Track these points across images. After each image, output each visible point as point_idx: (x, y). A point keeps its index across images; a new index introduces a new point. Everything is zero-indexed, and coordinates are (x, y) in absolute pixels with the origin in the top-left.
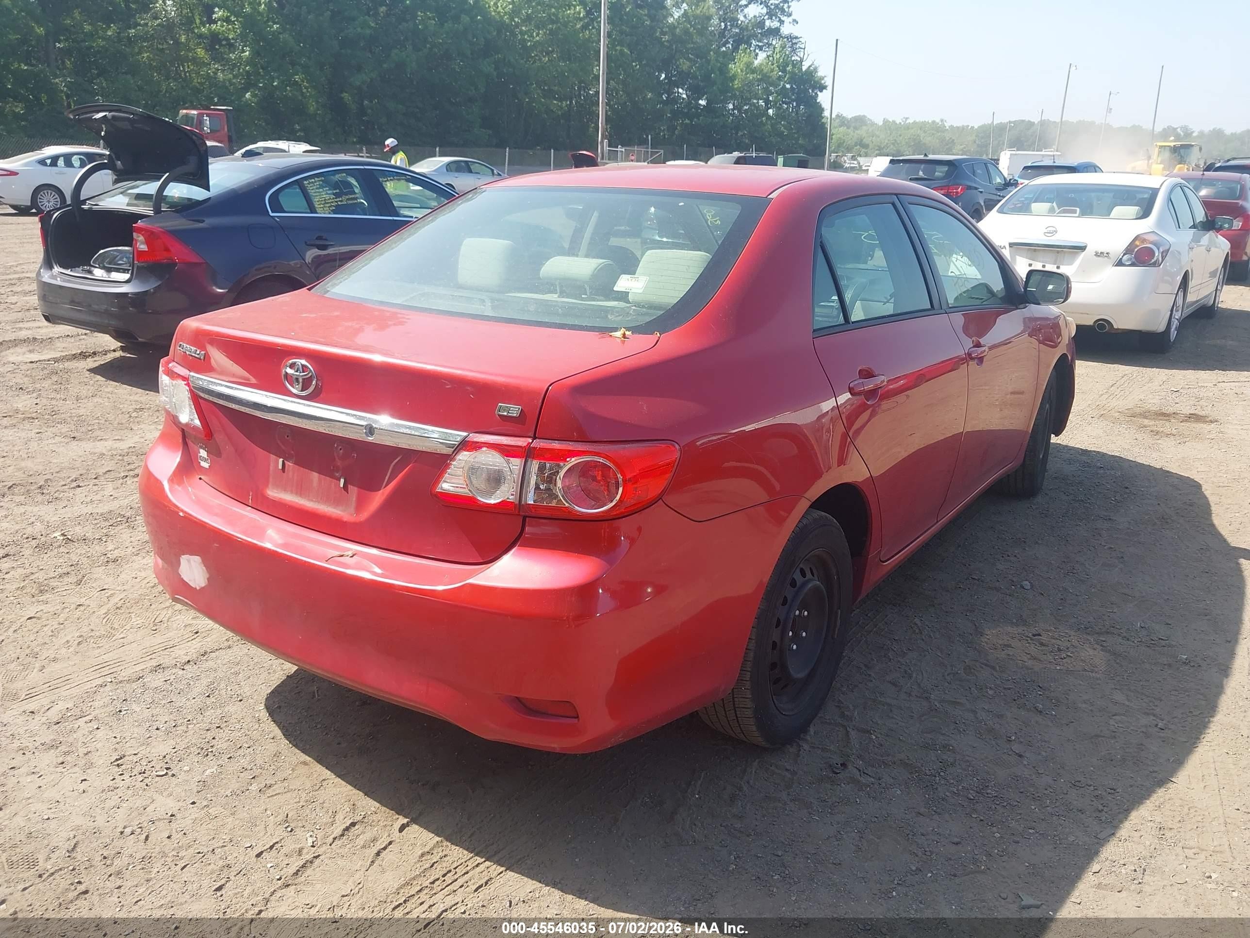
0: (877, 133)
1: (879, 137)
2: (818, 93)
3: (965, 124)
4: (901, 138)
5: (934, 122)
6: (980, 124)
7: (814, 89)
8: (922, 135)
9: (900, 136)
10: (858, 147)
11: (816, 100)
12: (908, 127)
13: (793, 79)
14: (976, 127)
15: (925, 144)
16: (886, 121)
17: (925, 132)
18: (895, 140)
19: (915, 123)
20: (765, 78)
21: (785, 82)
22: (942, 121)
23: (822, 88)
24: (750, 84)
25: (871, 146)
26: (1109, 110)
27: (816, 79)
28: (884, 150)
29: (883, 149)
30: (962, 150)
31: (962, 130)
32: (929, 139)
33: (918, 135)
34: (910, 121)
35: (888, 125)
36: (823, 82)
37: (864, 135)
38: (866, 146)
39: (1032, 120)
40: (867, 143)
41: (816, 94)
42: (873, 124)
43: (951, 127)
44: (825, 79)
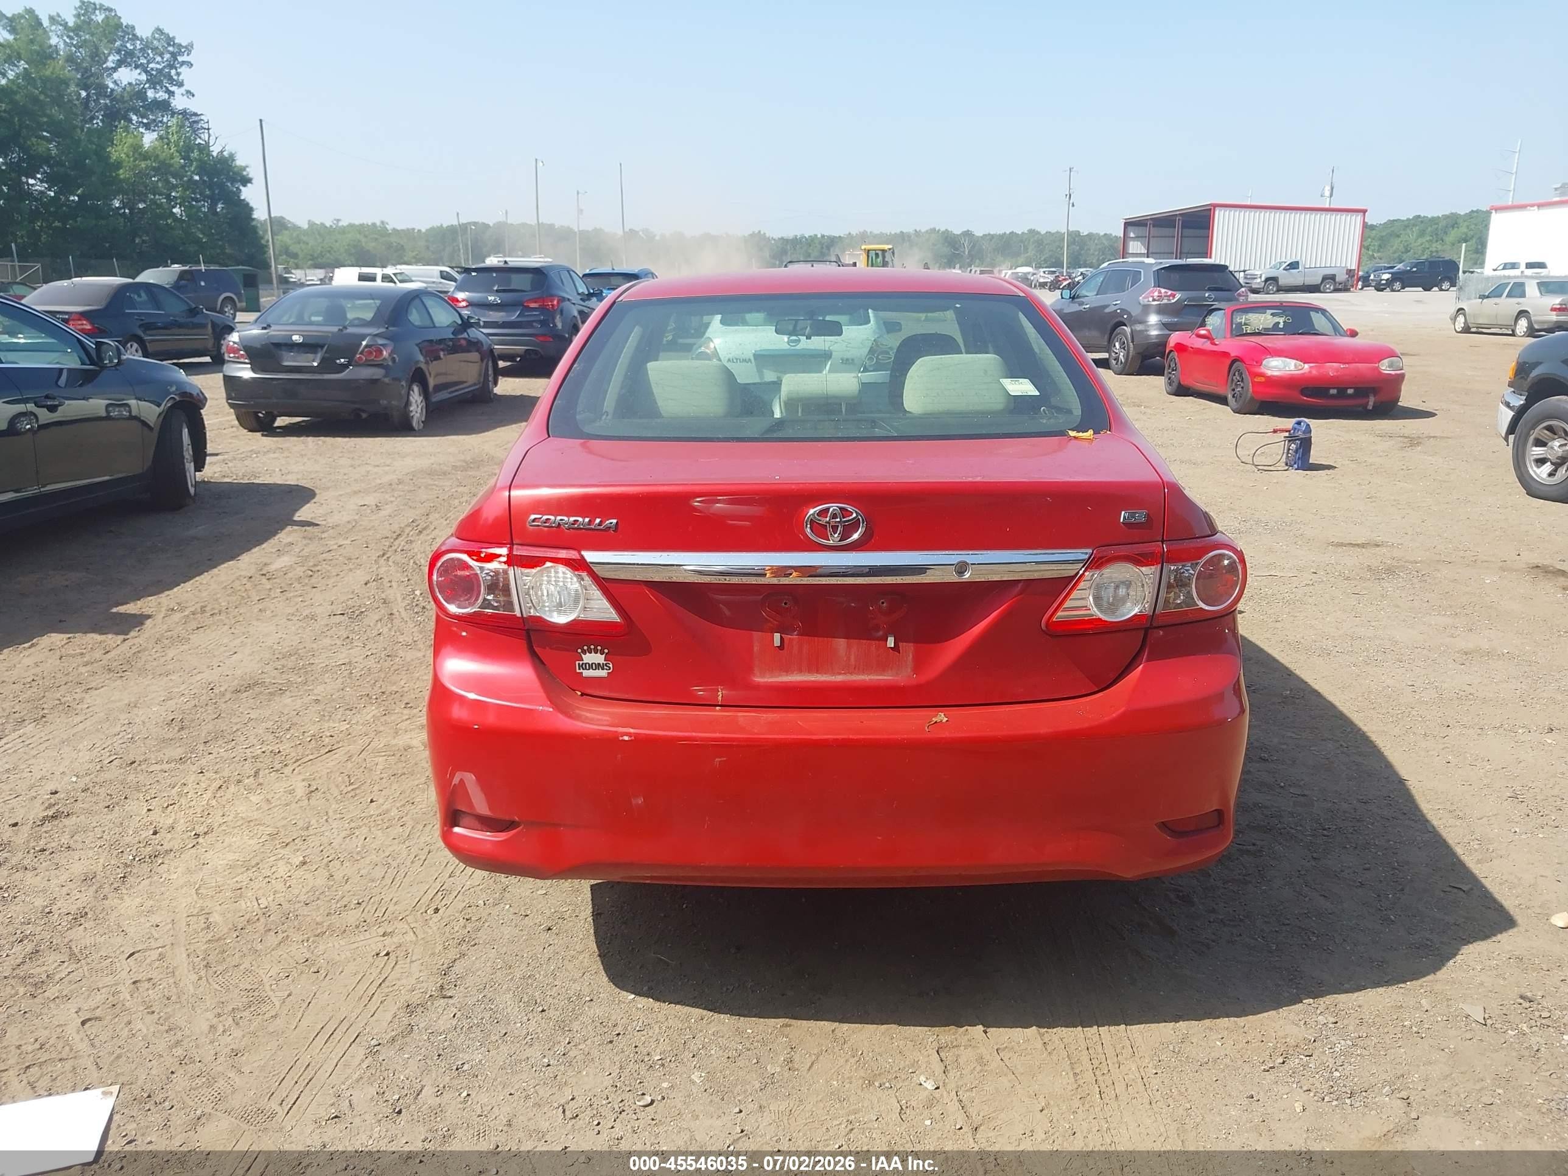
0: (305, 238)
1: (307, 244)
2: (241, 188)
3: (410, 227)
4: (337, 244)
5: (374, 224)
6: (428, 227)
7: (233, 181)
8: (363, 240)
9: (336, 241)
10: (284, 257)
11: (239, 197)
12: (343, 231)
13: (202, 169)
14: (423, 230)
15: (368, 251)
16: (311, 224)
17: (366, 236)
18: (332, 248)
19: (351, 226)
20: (163, 168)
21: (193, 172)
22: (382, 222)
23: (246, 181)
24: (142, 175)
25: (301, 255)
26: (580, 211)
27: (236, 169)
28: (319, 260)
29: (317, 258)
30: (414, 257)
31: (409, 233)
32: (373, 244)
33: (359, 241)
34: (344, 223)
35: (317, 230)
36: (245, 173)
37: (289, 242)
38: (295, 256)
39: (486, 222)
40: (295, 251)
41: (238, 188)
42: (296, 228)
43: (394, 230)
44: (248, 169)
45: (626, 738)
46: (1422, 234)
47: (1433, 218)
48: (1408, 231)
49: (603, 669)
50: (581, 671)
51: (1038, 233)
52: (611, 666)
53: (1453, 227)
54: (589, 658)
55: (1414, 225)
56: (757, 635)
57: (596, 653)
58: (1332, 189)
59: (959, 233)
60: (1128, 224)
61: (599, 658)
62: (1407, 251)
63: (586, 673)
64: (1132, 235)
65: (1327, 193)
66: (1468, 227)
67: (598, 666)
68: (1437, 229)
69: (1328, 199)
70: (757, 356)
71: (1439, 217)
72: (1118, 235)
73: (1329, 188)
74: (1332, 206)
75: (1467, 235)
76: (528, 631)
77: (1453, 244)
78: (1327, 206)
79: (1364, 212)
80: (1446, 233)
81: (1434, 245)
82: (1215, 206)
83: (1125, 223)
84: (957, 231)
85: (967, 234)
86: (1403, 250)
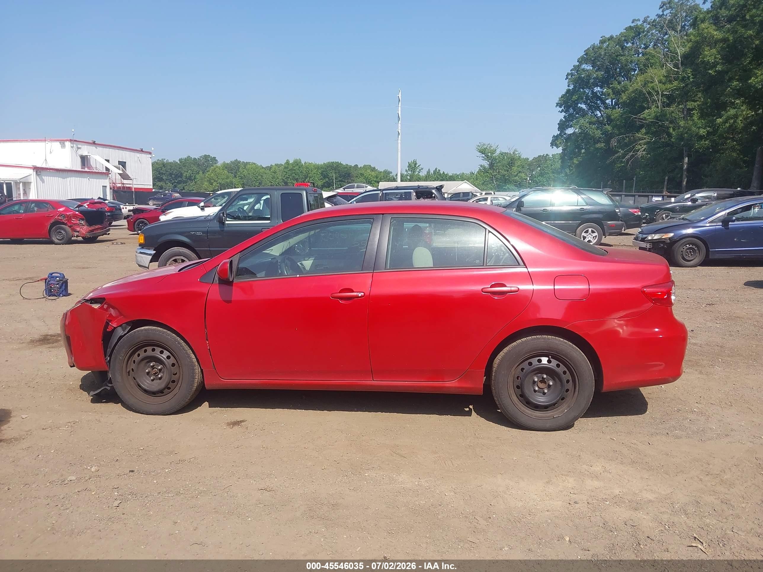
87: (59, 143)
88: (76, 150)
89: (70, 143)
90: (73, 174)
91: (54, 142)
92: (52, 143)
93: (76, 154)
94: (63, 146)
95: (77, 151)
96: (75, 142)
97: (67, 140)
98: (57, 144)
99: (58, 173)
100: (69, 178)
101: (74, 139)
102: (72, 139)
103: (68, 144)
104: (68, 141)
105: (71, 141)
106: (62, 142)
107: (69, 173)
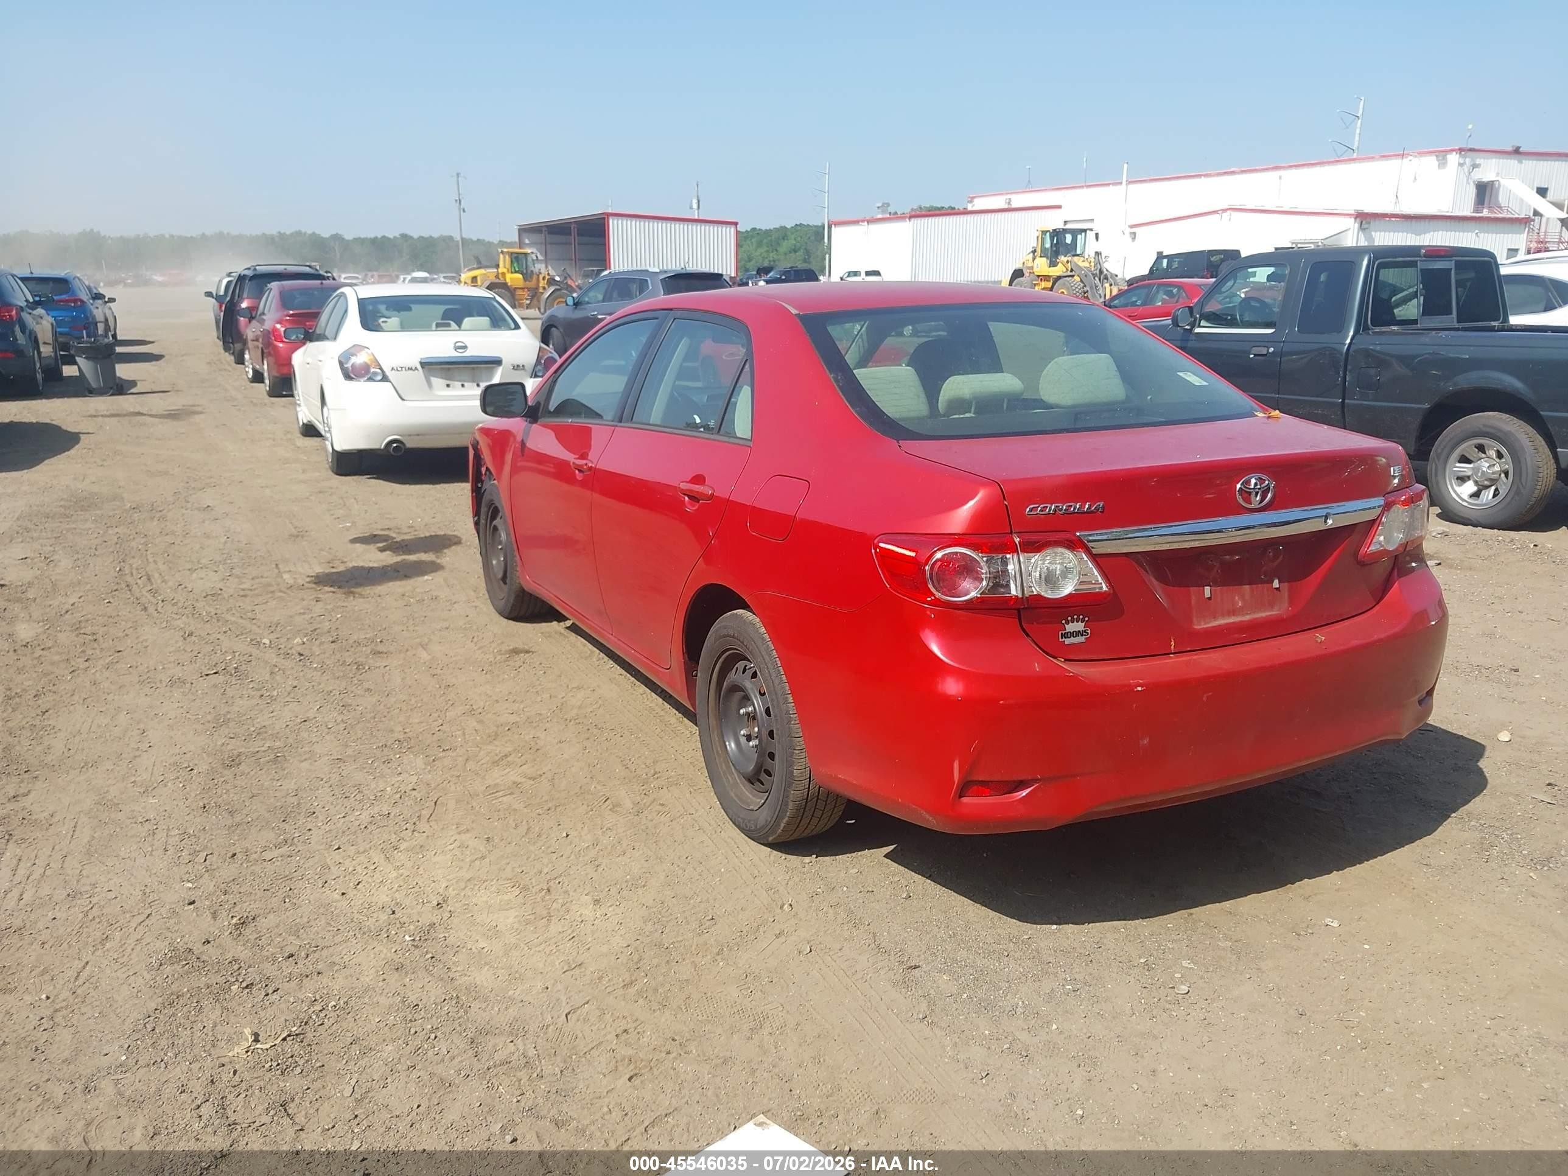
45: (1139, 689)
46: (760, 244)
47: (766, 230)
48: (748, 242)
49: (1082, 635)
50: (1064, 639)
51: (411, 238)
52: (1089, 632)
53: (784, 239)
54: (1071, 627)
55: (752, 237)
56: (1193, 589)
57: (1077, 622)
58: (699, 201)
59: (327, 236)
60: (524, 230)
61: (1079, 626)
62: (750, 260)
63: (1067, 641)
64: (527, 241)
65: (695, 206)
66: (795, 239)
67: (1079, 633)
68: (771, 240)
69: (696, 211)
70: (423, 364)
71: (770, 230)
72: (513, 240)
73: (696, 201)
74: (701, 218)
75: (795, 246)
76: (1019, 610)
77: (786, 254)
78: (696, 217)
79: (736, 224)
80: (778, 244)
81: (771, 255)
82: (609, 215)
83: (519, 230)
84: (326, 234)
85: (337, 238)
86: (747, 259)
87: (1435, 157)
88: (1469, 170)
89: (1458, 155)
90: (1441, 223)
91: (1425, 156)
92: (1421, 158)
93: (1468, 180)
94: (1443, 164)
95: (1470, 173)
96: (1470, 154)
97: (1453, 150)
98: (1432, 160)
99: (1407, 224)
100: (1432, 233)
101: (1470, 146)
102: (1463, 146)
103: (1453, 159)
104: (1454, 153)
105: (1461, 150)
106: (1442, 155)
107: (1433, 223)
